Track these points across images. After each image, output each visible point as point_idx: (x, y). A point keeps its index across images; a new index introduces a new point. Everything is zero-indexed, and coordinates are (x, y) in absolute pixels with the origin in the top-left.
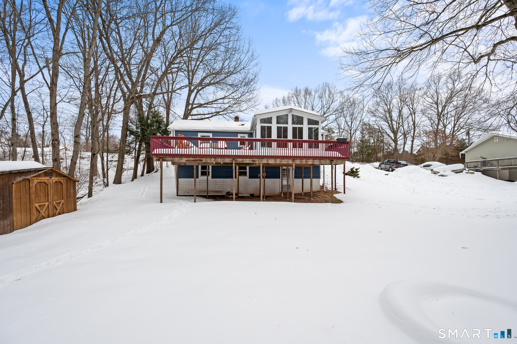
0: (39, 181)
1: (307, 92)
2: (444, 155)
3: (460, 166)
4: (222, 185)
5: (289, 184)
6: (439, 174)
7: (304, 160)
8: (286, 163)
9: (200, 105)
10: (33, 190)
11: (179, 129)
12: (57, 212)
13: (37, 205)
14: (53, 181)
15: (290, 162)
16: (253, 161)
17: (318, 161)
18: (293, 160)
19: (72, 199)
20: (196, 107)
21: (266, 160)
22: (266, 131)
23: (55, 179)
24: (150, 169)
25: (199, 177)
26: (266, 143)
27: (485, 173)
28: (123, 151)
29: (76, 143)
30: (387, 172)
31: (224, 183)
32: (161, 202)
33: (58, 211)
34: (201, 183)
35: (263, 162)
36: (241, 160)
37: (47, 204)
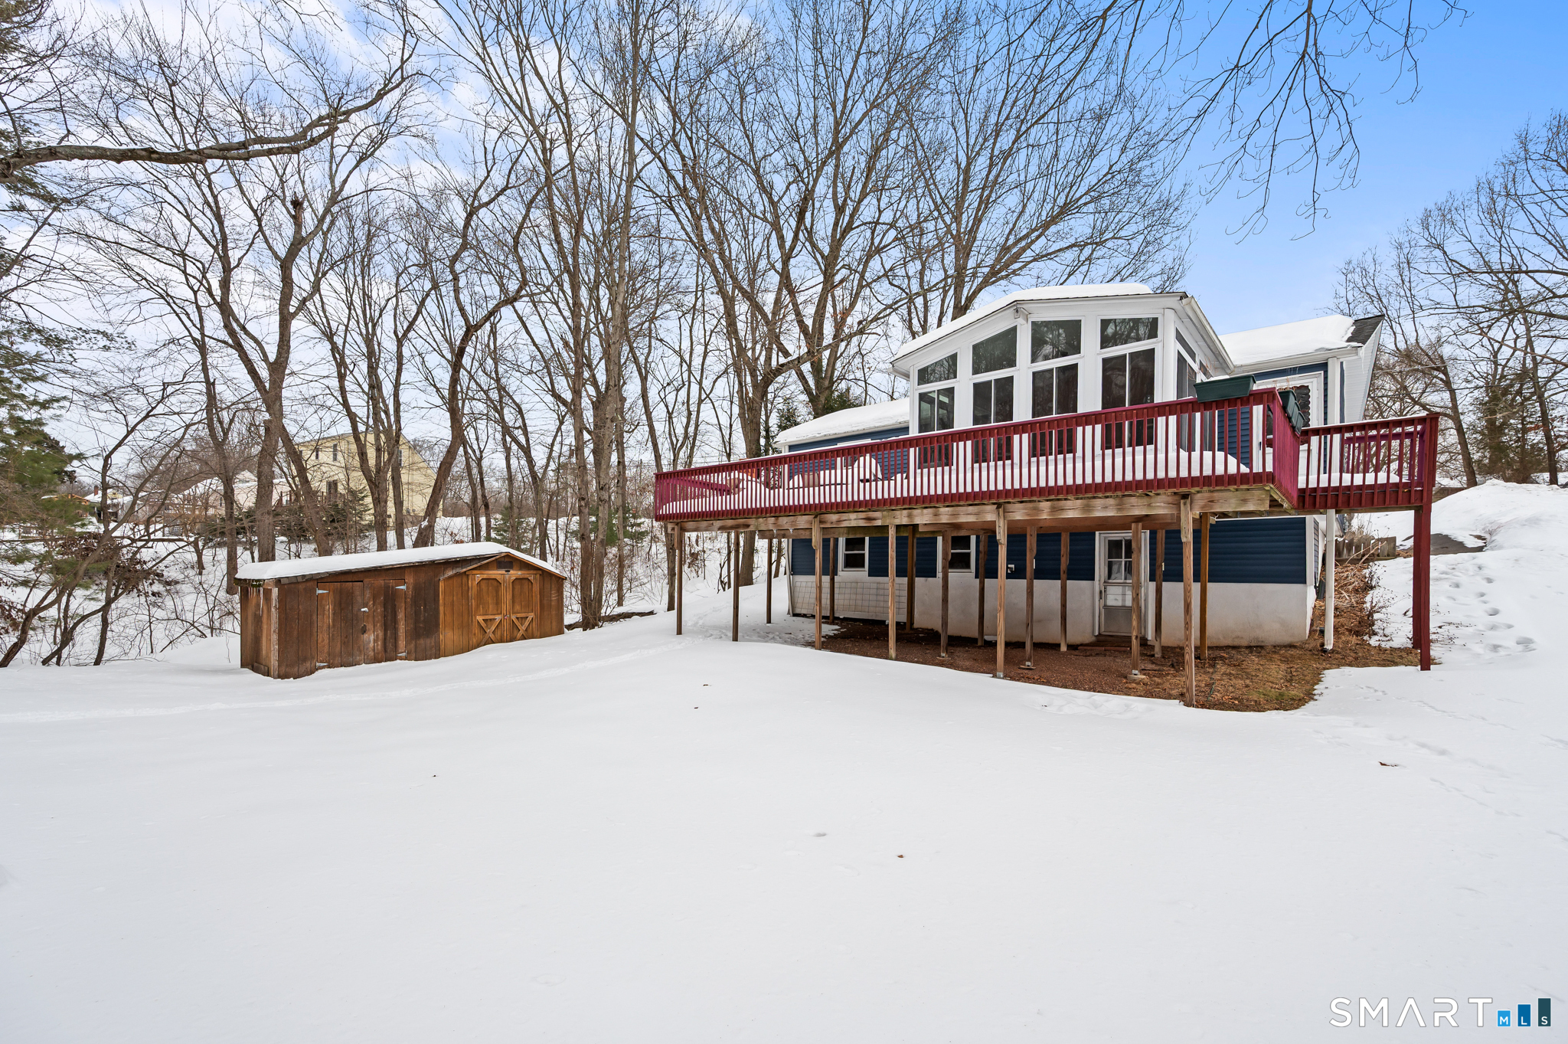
0: (485, 576)
8: (971, 519)
10: (473, 592)
11: (795, 439)
12: (519, 635)
13: (480, 618)
14: (511, 577)
15: (989, 514)
16: (869, 519)
18: (999, 505)
19: (554, 613)
21: (905, 512)
23: (515, 573)
25: (840, 573)
32: (679, 632)
33: (521, 632)
34: (845, 591)
35: (898, 522)
36: (834, 517)
37: (498, 618)
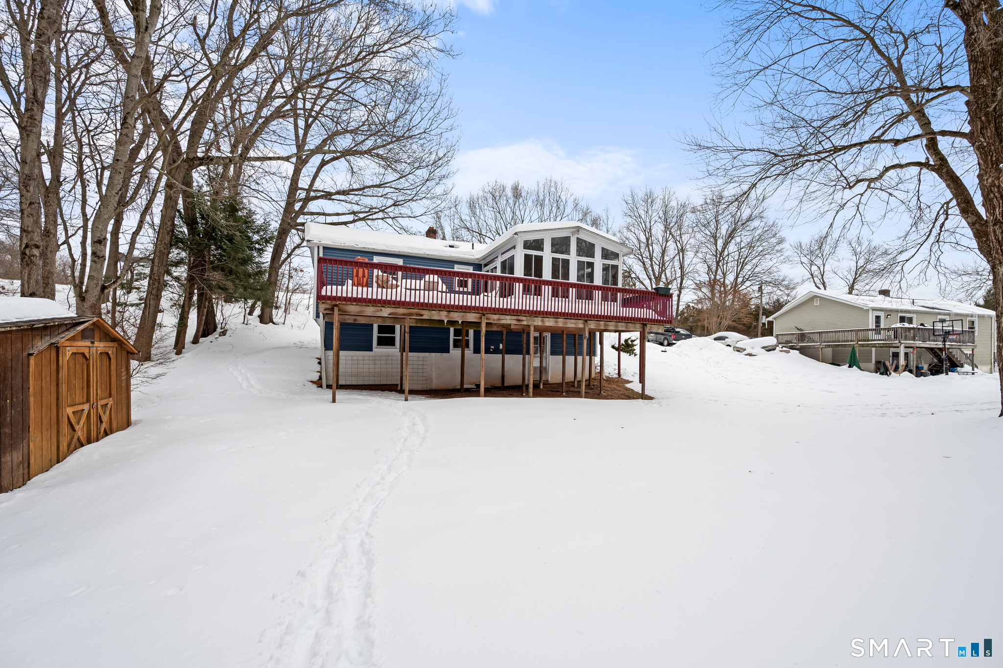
0: (75, 350)
1: (517, 193)
2: (734, 321)
3: (771, 341)
4: (420, 367)
5: (544, 365)
6: (746, 352)
7: (602, 323)
8: (573, 326)
9: (328, 196)
10: (63, 374)
11: (331, 243)
12: (102, 430)
13: (71, 412)
14: (97, 351)
15: (580, 324)
16: (519, 320)
17: (624, 324)
19: (123, 396)
20: (316, 198)
21: (540, 319)
22: (533, 265)
23: (99, 346)
24: (208, 327)
25: (374, 349)
26: (533, 287)
27: (803, 351)
28: (159, 283)
29: (99, 257)
30: (663, 348)
31: (425, 363)
32: (334, 401)
33: (104, 426)
34: (378, 362)
35: (536, 324)
36: (496, 317)
37: (86, 407)
